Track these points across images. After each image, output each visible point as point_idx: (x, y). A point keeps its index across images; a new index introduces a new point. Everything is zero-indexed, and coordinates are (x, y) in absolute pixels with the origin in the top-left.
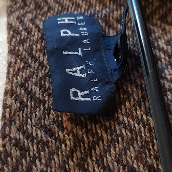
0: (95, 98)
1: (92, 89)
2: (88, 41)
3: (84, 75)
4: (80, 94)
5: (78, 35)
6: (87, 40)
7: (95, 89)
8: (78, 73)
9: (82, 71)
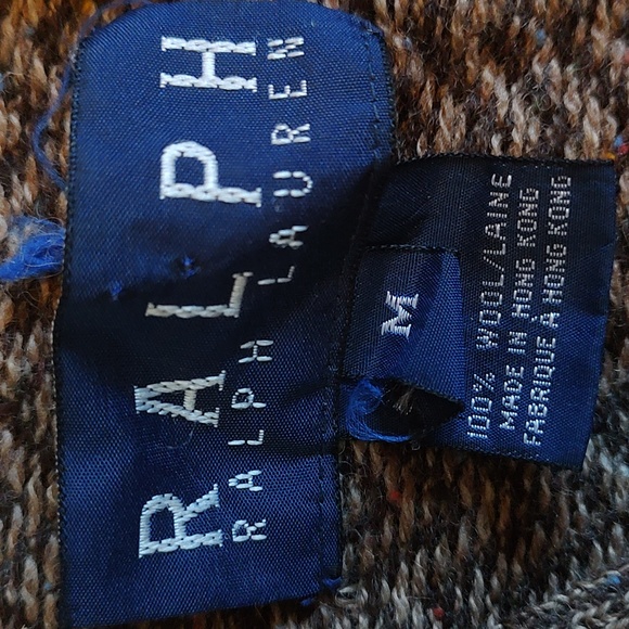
0: (242, 531)
1: (232, 482)
2: (298, 236)
3: (210, 418)
4: (181, 514)
5: (254, 197)
6: (297, 228)
7: (246, 481)
8: (186, 404)
9: (205, 400)
